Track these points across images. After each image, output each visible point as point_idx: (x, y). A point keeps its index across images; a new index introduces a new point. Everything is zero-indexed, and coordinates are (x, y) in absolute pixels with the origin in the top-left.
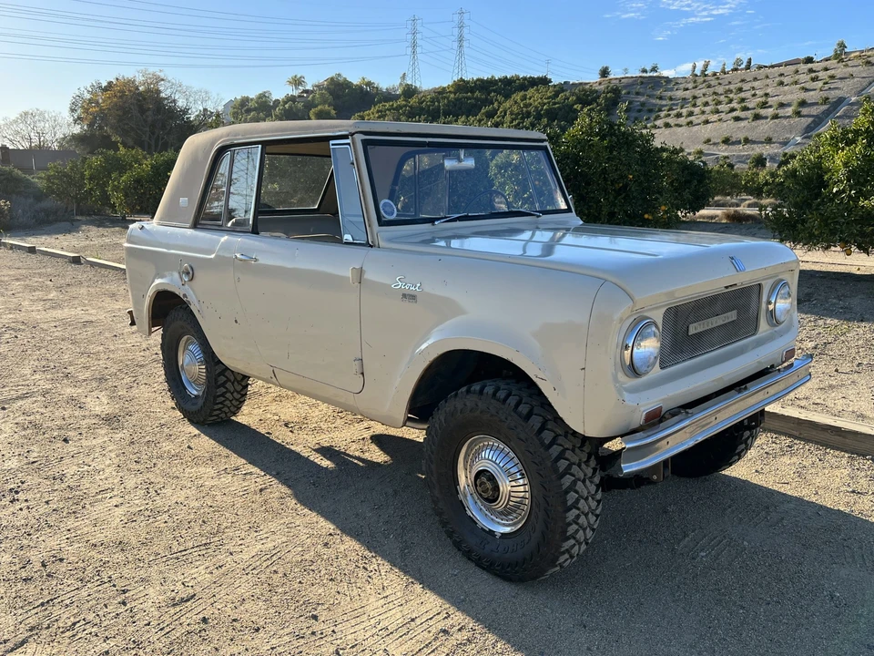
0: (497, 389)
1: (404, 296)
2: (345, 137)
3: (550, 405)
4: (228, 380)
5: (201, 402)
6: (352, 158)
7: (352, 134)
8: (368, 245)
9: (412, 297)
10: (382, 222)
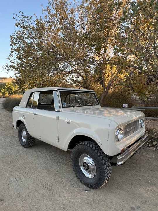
0: (87, 144)
1: (68, 123)
2: (56, 90)
3: (99, 147)
4: (31, 138)
5: (25, 143)
6: (57, 94)
7: (57, 90)
8: (60, 112)
9: (69, 123)
10: (63, 107)
